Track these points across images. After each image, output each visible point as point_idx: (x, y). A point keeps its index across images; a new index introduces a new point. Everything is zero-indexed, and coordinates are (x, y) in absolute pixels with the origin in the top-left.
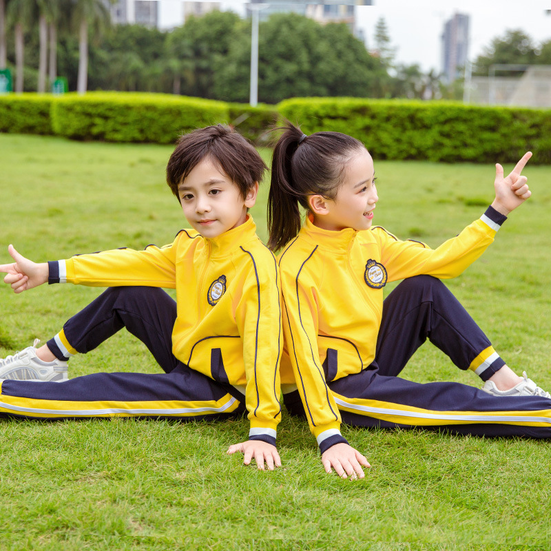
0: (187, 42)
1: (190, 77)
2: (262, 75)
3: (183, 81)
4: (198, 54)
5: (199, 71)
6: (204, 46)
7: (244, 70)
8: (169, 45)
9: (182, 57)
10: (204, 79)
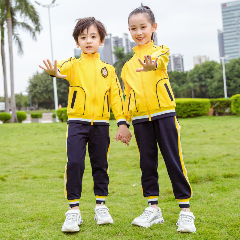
0: (196, 75)
1: (198, 89)
2: (228, 85)
3: (195, 91)
4: (200, 79)
5: (201, 86)
6: (203, 76)
7: (220, 83)
8: (188, 78)
9: (194, 82)
10: (204, 89)
